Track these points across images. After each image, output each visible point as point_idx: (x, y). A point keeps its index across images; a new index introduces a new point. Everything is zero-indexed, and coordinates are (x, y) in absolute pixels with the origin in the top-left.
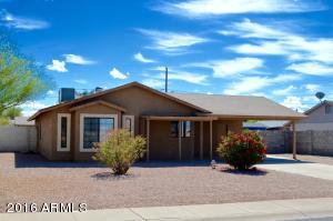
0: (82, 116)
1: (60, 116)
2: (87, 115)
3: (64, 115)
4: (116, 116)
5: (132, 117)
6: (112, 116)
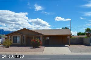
2: (14, 36)
3: (10, 36)
6: (19, 36)
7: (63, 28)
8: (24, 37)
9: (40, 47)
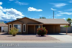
0: (14, 25)
1: (10, 25)
2: (15, 24)
3: (10, 24)
4: (21, 24)
5: (25, 25)
6: (20, 24)
7: (40, 18)
8: (24, 25)
9: (45, 35)
